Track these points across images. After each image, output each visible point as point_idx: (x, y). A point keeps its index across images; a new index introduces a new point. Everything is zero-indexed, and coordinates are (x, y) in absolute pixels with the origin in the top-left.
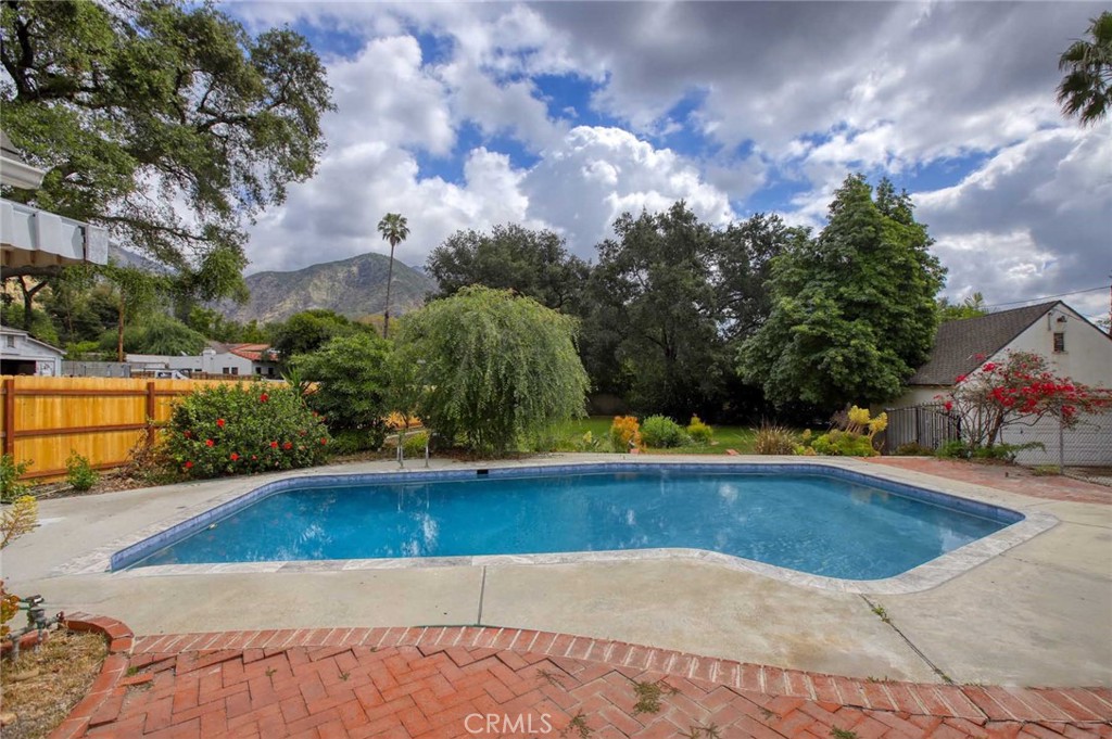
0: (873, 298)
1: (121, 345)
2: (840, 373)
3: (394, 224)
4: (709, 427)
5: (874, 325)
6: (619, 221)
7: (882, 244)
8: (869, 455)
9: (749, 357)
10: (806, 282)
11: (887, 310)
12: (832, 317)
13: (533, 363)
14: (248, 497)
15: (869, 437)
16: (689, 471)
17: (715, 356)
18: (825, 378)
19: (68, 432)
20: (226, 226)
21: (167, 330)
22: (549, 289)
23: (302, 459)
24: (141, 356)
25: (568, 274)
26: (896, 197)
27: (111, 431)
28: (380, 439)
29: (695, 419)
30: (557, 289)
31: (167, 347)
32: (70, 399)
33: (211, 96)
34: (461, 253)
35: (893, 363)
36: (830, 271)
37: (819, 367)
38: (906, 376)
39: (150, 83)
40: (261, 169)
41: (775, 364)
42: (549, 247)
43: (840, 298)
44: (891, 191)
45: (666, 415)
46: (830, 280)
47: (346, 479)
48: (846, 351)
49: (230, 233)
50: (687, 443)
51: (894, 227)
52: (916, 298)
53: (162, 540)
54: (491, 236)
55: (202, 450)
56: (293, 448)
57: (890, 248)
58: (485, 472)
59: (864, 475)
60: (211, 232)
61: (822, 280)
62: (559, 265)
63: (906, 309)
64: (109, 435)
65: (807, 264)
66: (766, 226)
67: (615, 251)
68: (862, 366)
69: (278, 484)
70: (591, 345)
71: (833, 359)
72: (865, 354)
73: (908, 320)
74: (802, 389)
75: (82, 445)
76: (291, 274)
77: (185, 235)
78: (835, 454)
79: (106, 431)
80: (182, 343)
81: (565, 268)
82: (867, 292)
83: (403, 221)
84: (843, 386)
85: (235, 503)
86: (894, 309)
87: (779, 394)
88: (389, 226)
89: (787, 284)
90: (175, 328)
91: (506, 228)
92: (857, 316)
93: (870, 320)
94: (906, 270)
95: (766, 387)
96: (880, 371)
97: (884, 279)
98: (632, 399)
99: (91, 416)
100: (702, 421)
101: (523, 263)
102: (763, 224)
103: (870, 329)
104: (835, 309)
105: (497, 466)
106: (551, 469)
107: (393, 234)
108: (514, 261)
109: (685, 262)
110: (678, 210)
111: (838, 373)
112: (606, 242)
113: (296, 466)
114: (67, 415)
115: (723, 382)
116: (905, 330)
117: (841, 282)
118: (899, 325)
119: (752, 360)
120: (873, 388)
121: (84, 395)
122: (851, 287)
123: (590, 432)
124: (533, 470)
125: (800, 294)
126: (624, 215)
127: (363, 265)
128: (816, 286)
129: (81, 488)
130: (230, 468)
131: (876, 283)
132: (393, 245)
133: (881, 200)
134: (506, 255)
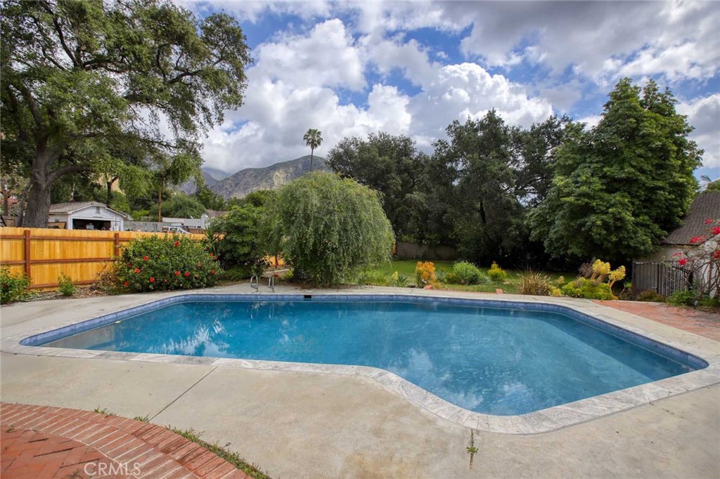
0: (631, 176)
1: (160, 212)
2: (600, 234)
3: (313, 136)
4: (504, 272)
5: (633, 197)
6: (450, 127)
7: (641, 133)
8: (607, 299)
9: (534, 221)
10: (579, 164)
11: (644, 185)
12: (595, 190)
13: (344, 224)
14: (151, 305)
15: (609, 285)
16: (454, 303)
17: (514, 221)
18: (588, 238)
19: (65, 261)
20: (191, 138)
21: (184, 204)
22: (406, 175)
23: (199, 283)
24: (170, 219)
25: (417, 165)
26: (659, 95)
27: (91, 261)
28: (259, 271)
29: (494, 265)
30: (411, 175)
31: (184, 213)
32: (65, 242)
33: (182, 60)
34: (348, 152)
35: (648, 226)
36: (598, 156)
37: (583, 229)
38: (659, 237)
39: (134, 53)
40: (210, 103)
41: (552, 226)
42: (405, 146)
43: (604, 176)
44: (655, 90)
45: (470, 262)
46: (597, 162)
47: (220, 297)
48: (604, 217)
49: (193, 144)
50: (484, 282)
51: (655, 119)
52: (671, 175)
53: (72, 330)
54: (367, 141)
55: (134, 276)
56: (191, 276)
57: (649, 135)
58: (310, 296)
59: (588, 316)
60: (181, 143)
61: (591, 162)
62: (411, 159)
63: (660, 184)
64: (90, 264)
65: (581, 151)
66: (559, 125)
67: (445, 147)
68: (618, 229)
69: (178, 298)
70: (430, 212)
71: (594, 223)
72: (621, 220)
73: (662, 192)
74: (570, 246)
75: (73, 269)
76: (262, 170)
77: (168, 145)
78: (578, 297)
79: (89, 261)
80: (192, 211)
81: (416, 160)
82: (626, 170)
83: (319, 133)
84: (603, 244)
85: (139, 309)
86: (650, 183)
87: (555, 248)
88: (310, 137)
89: (564, 166)
90: (189, 202)
91: (377, 135)
92: (618, 190)
93: (629, 193)
94: (663, 152)
95: (546, 244)
96: (635, 233)
97: (642, 159)
98: (459, 250)
99: (78, 253)
100: (499, 267)
101: (387, 158)
102: (556, 123)
103: (626, 200)
104: (597, 184)
105: (319, 293)
106: (356, 297)
107: (313, 142)
108: (380, 156)
109: (494, 153)
110: (491, 116)
111: (596, 234)
112: (439, 141)
113: (194, 287)
114: (64, 252)
115: (519, 239)
116: (660, 201)
117: (607, 163)
118: (654, 197)
119: (535, 224)
120: (628, 246)
121: (74, 240)
122: (614, 167)
123: (397, 272)
124: (342, 297)
125: (573, 173)
126: (454, 123)
127: (305, 163)
128: (585, 167)
129: (67, 295)
130: (151, 287)
131: (634, 164)
132: (313, 149)
133: (647, 97)
134: (375, 153)
